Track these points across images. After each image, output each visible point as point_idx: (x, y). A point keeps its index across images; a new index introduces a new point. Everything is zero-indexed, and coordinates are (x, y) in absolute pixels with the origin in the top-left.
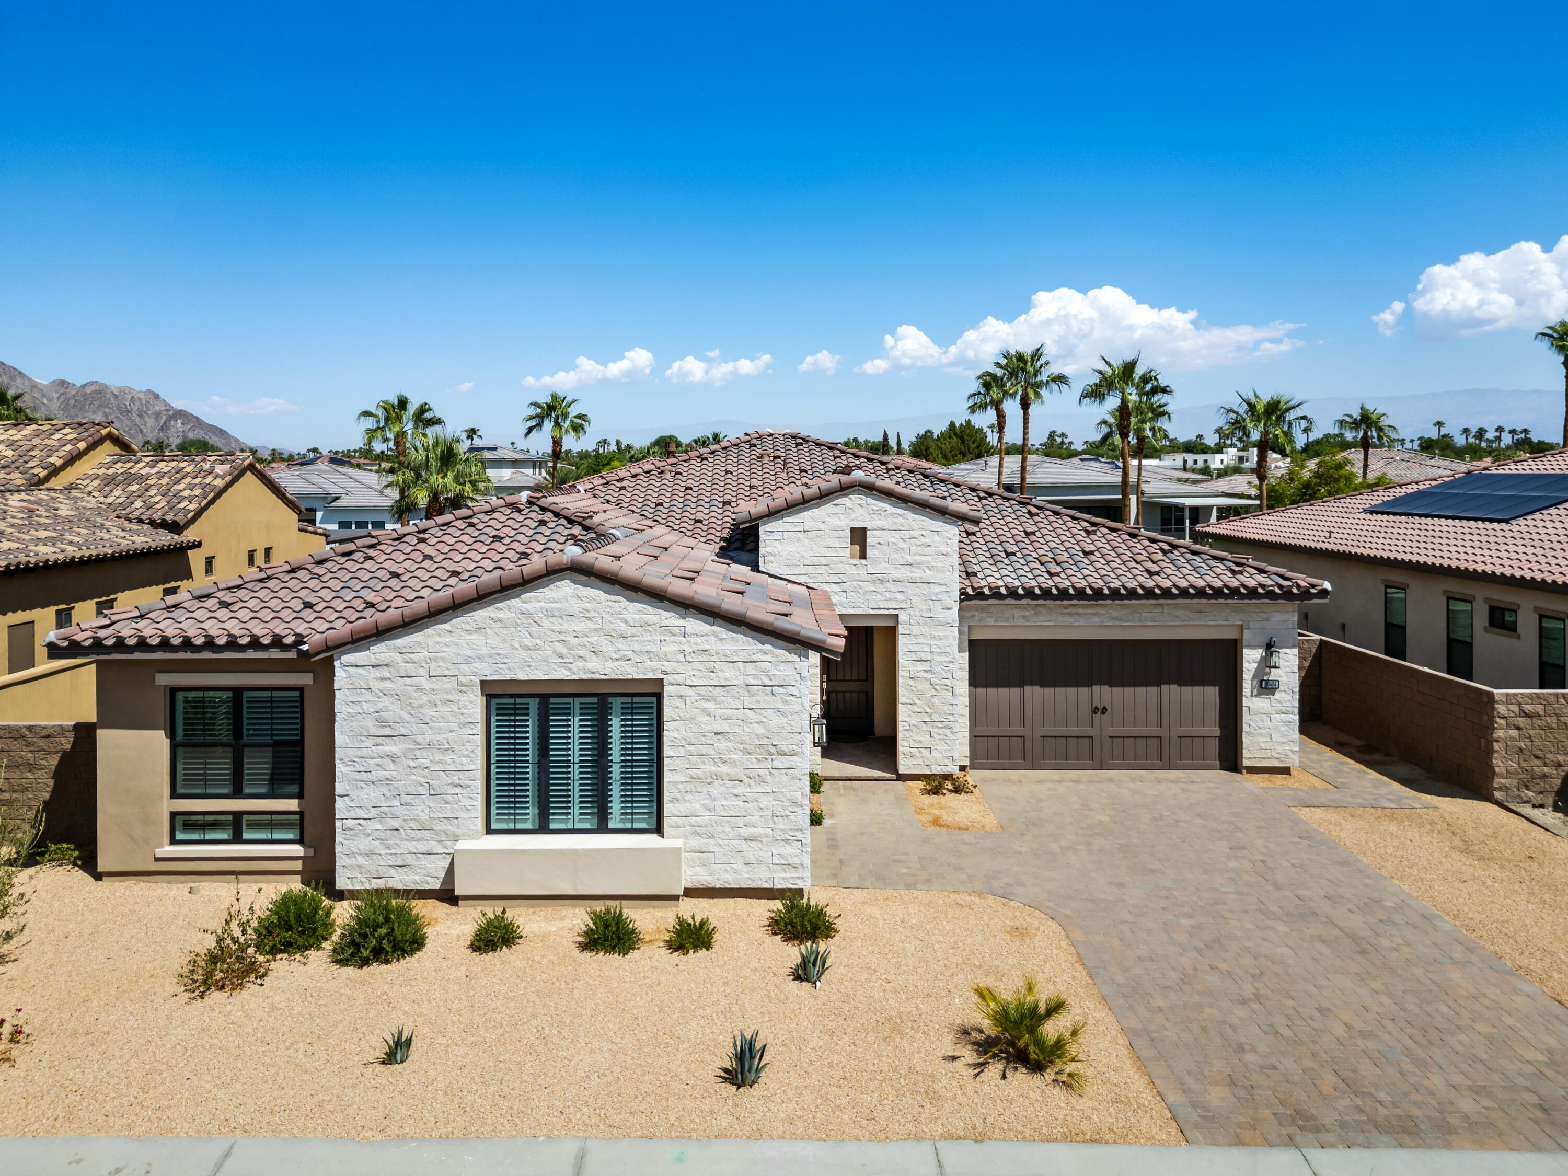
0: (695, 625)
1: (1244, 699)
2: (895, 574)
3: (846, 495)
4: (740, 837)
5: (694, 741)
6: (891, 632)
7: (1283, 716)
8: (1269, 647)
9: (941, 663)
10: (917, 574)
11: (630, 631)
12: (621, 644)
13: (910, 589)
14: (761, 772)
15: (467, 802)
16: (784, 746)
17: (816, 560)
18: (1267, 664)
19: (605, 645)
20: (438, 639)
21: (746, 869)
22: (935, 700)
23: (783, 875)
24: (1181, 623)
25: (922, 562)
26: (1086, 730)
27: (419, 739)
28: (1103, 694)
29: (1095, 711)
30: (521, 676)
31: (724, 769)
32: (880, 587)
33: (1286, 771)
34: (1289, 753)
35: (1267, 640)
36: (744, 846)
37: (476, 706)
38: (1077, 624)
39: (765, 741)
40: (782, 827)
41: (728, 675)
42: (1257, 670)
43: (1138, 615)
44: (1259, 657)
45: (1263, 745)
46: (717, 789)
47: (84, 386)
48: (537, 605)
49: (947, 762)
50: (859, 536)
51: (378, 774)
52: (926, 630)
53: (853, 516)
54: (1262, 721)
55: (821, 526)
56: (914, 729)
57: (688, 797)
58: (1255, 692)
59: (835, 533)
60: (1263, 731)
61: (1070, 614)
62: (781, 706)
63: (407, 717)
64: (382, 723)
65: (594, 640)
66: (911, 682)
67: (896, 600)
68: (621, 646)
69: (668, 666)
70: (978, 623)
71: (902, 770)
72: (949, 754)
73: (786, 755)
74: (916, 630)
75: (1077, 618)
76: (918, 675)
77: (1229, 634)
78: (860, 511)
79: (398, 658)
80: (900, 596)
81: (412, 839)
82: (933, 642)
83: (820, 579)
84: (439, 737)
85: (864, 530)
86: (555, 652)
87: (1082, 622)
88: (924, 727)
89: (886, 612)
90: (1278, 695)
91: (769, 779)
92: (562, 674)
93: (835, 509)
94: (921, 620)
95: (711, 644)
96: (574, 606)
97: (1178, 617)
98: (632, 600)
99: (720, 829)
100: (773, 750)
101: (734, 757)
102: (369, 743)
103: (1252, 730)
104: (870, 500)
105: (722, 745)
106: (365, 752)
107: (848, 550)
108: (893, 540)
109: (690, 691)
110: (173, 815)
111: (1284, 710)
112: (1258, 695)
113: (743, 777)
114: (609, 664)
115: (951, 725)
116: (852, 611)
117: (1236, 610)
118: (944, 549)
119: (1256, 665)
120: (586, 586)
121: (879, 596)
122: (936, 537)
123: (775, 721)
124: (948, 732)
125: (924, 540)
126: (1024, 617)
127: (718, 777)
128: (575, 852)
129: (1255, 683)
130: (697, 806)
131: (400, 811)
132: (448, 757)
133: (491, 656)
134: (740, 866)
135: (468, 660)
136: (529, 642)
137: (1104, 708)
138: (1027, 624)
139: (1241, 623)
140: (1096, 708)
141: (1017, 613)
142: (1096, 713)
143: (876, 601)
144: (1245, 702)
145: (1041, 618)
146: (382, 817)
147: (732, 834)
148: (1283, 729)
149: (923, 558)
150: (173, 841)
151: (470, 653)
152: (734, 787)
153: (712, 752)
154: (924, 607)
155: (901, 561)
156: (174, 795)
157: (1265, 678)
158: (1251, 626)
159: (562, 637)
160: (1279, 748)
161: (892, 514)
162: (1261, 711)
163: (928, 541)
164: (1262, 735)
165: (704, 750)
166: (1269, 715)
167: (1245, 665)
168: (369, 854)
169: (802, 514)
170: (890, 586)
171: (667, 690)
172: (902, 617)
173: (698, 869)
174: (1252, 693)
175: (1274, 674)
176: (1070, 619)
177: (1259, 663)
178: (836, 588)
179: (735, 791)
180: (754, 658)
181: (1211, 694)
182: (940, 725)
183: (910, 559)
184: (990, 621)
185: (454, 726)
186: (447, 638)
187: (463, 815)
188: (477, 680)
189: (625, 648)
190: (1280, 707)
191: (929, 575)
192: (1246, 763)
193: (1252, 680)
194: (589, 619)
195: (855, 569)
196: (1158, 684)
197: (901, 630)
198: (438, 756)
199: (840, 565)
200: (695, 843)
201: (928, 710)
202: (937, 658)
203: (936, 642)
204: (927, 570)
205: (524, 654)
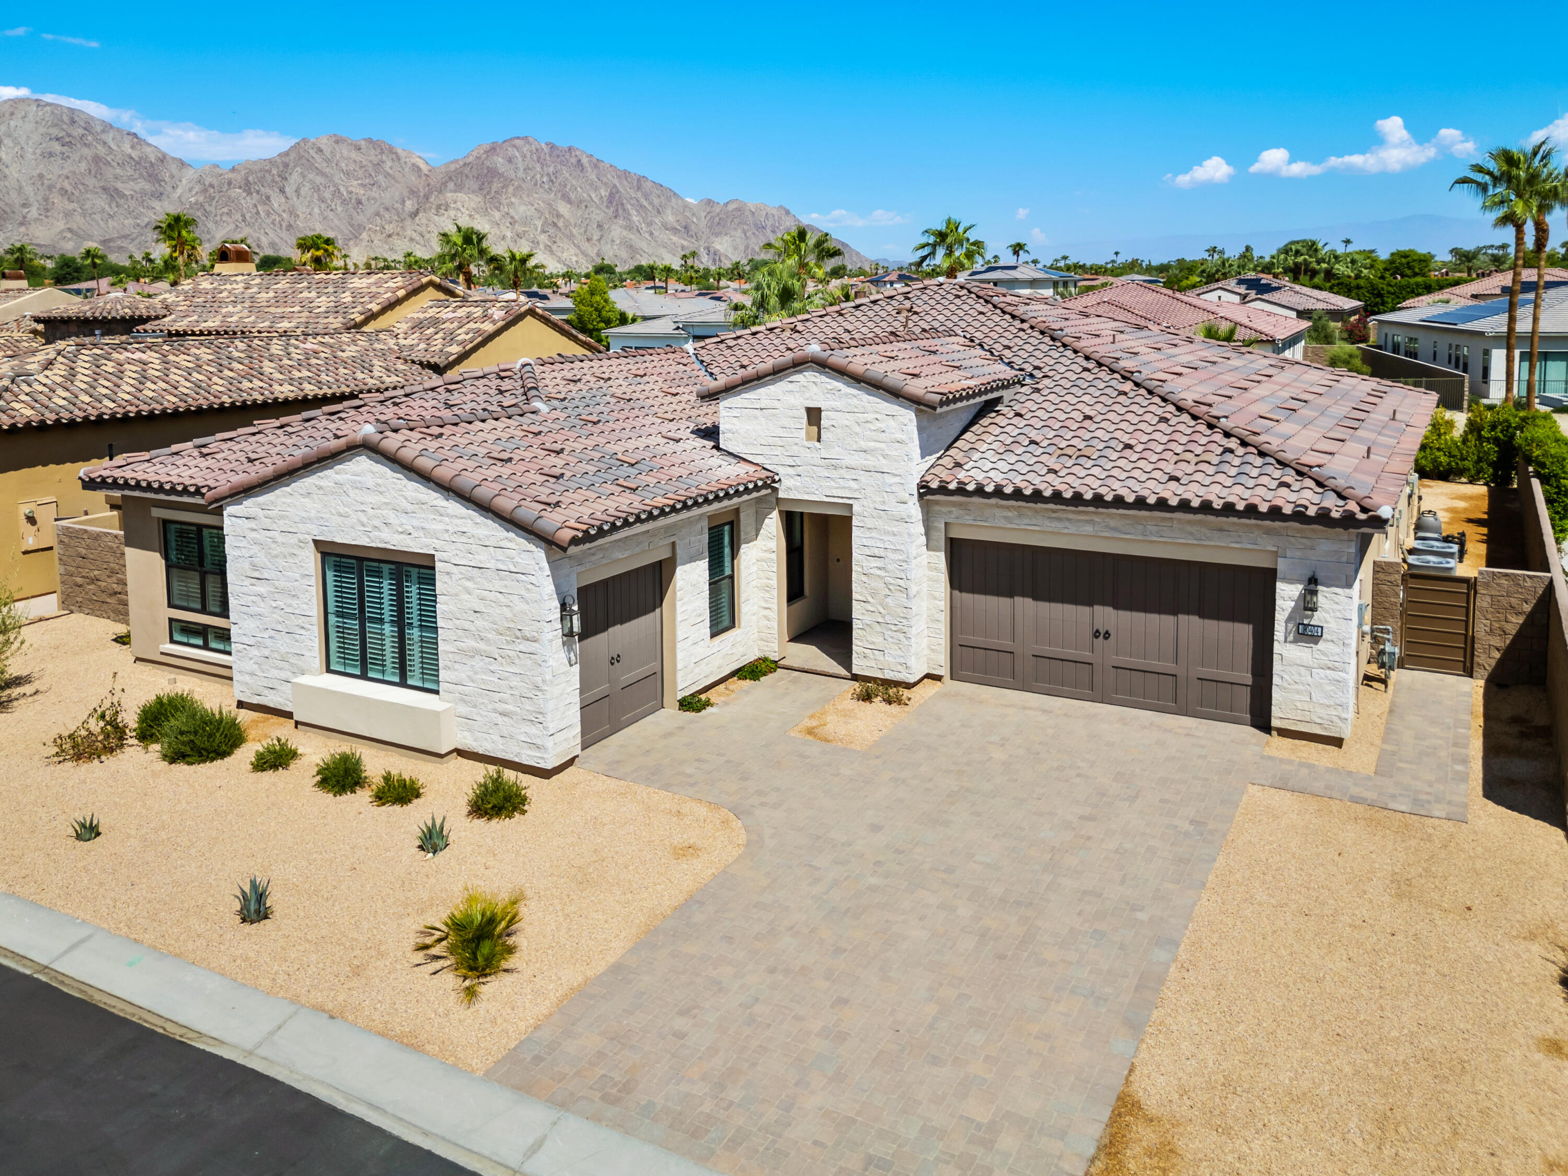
0: (454, 507)
1: (1276, 643)
2: (850, 460)
3: (800, 372)
4: (495, 711)
5: (459, 616)
6: (846, 522)
7: (1328, 672)
8: (1313, 582)
9: (894, 561)
10: (871, 462)
11: (410, 508)
12: (404, 519)
13: (864, 478)
14: (511, 653)
15: (309, 643)
16: (527, 632)
17: (771, 441)
18: (1307, 604)
19: (392, 517)
20: (284, 500)
21: (501, 740)
22: (889, 600)
23: (529, 752)
24: (1195, 542)
25: (876, 449)
26: (1086, 655)
27: (276, 583)
28: (1106, 616)
29: (1096, 634)
30: (338, 540)
31: (482, 646)
32: (834, 474)
33: (1338, 742)
34: (1335, 719)
35: (1309, 574)
36: (500, 719)
37: (311, 561)
38: (1066, 531)
39: (512, 625)
40: (528, 708)
41: (482, 558)
42: (1294, 610)
43: (1141, 527)
44: (1297, 594)
45: (1299, 704)
46: (478, 662)
47: (726, 204)
48: (345, 477)
49: (900, 668)
50: (814, 415)
51: (254, 610)
52: (879, 523)
53: (807, 395)
54: (1300, 674)
55: (776, 404)
56: (868, 629)
57: (457, 666)
58: (1291, 638)
59: (790, 413)
60: (1300, 687)
61: (1059, 519)
62: (523, 593)
63: (269, 565)
64: (255, 567)
65: (384, 512)
66: (864, 578)
67: (850, 489)
68: (404, 521)
69: (438, 544)
70: (956, 521)
71: (855, 670)
72: (902, 661)
73: (528, 640)
74: (869, 523)
75: (1067, 524)
76: (872, 571)
77: (1263, 562)
78: (814, 389)
79: (261, 513)
80: (853, 484)
81: (276, 668)
82: (886, 538)
83: (775, 460)
84: (289, 584)
85: (819, 410)
86: (359, 521)
87: (1072, 529)
88: (878, 628)
89: (841, 501)
90: (1321, 645)
91: (517, 661)
92: (364, 541)
93: (791, 386)
94: (875, 513)
95: (468, 526)
96: (370, 481)
97: (1191, 534)
98: (410, 480)
99: (481, 700)
100: (519, 634)
101: (489, 636)
102: (247, 582)
103: (1285, 684)
104: (824, 378)
105: (480, 623)
106: (244, 590)
107: (804, 432)
108: (847, 423)
109: (455, 569)
110: (171, 620)
111: (1330, 664)
112: (1295, 641)
113: (497, 656)
114: (396, 536)
115: (906, 629)
116: (806, 497)
117: (1268, 532)
118: (899, 436)
119: (1293, 604)
120: (377, 462)
121: (833, 483)
122: (891, 422)
123: (520, 606)
124: (901, 636)
125: (879, 425)
126: (1006, 518)
127: (478, 652)
128: (367, 700)
129: (1290, 626)
130: (463, 676)
131: (268, 642)
132: (295, 602)
133: (318, 519)
134: (496, 737)
135: (303, 521)
136: (342, 509)
137: (1107, 632)
138: (1009, 526)
139: (1275, 549)
140: (1097, 631)
141: (998, 513)
142: (1097, 637)
143: (830, 488)
144: (1277, 648)
145: (1026, 521)
146: (257, 645)
147: (490, 707)
148: (1329, 688)
149: (878, 445)
150: (172, 641)
151: (304, 514)
152: (490, 664)
153: (473, 629)
154: (878, 499)
155: (855, 447)
156: (170, 605)
157: (1306, 622)
158: (1289, 554)
159: (363, 507)
160: (1321, 712)
161: (847, 395)
162: (1298, 662)
163: (882, 426)
164: (1298, 692)
165: (467, 625)
166: (1309, 668)
167: (1279, 602)
168: (252, 674)
169: (759, 391)
170: (843, 472)
171: (438, 565)
172: (856, 508)
173: (466, 734)
174: (1286, 638)
175: (1317, 619)
176: (1059, 525)
177: (1296, 602)
178: (791, 471)
179: (491, 668)
180: (502, 544)
181: (1244, 632)
182: (894, 628)
183: (863, 444)
184: (968, 519)
185: (297, 576)
186: (289, 500)
187: (307, 654)
188: (310, 538)
189: (408, 523)
190: (1324, 660)
191: (883, 464)
192: (1275, 723)
193: (1287, 622)
194: (381, 493)
195: (808, 451)
196: (1175, 613)
197: (855, 522)
198: (289, 601)
199: (795, 447)
200: (463, 709)
201: (882, 610)
202: (891, 555)
203: (890, 538)
204: (881, 458)
205: (340, 519)
